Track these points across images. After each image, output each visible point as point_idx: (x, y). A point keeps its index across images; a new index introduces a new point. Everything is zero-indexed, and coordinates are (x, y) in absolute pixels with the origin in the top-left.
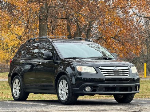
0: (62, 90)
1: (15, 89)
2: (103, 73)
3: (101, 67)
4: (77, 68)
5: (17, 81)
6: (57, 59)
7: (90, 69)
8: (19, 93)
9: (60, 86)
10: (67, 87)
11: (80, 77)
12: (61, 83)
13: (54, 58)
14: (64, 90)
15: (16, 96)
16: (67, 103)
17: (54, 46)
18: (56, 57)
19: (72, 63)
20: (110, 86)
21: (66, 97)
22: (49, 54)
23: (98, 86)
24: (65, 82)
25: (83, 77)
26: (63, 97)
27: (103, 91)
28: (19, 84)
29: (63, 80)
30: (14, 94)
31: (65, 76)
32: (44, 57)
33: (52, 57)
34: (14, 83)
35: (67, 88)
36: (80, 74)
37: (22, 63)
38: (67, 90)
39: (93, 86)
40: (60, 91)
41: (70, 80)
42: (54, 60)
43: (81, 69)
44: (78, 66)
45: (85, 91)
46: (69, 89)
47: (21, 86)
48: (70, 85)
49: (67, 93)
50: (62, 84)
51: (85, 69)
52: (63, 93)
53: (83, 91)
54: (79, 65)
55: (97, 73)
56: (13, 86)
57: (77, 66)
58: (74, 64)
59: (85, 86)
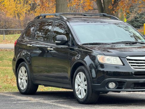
0: (79, 85)
1: (21, 79)
2: (131, 65)
3: (128, 58)
4: (98, 58)
5: (23, 69)
6: (73, 45)
7: (115, 59)
8: (26, 84)
9: (76, 79)
10: (86, 81)
11: (102, 69)
12: (78, 76)
13: (70, 43)
14: (82, 85)
15: (22, 89)
16: (86, 102)
17: (70, 27)
18: (72, 41)
19: (92, 51)
20: (140, 82)
21: (85, 94)
22: (63, 38)
23: (125, 82)
24: (83, 75)
25: (105, 70)
26: (80, 94)
27: (131, 88)
28: (26, 72)
29: (81, 73)
30: (20, 86)
31: (83, 67)
32: (56, 42)
33: (67, 42)
34: (20, 71)
35: (86, 83)
36: (102, 66)
37: (30, 47)
38: (86, 85)
39: (118, 82)
40: (76, 87)
41: (89, 73)
42: (69, 46)
43: (103, 59)
44: (100, 56)
45: (108, 88)
46: (88, 85)
47: (28, 76)
48: (89, 80)
49: (85, 90)
50: (80, 77)
51: (108, 60)
52: (80, 89)
53: (106, 88)
54: (100, 54)
55: (124, 65)
56: (19, 75)
57: (98, 56)
58: (95, 53)
59: (109, 82)
